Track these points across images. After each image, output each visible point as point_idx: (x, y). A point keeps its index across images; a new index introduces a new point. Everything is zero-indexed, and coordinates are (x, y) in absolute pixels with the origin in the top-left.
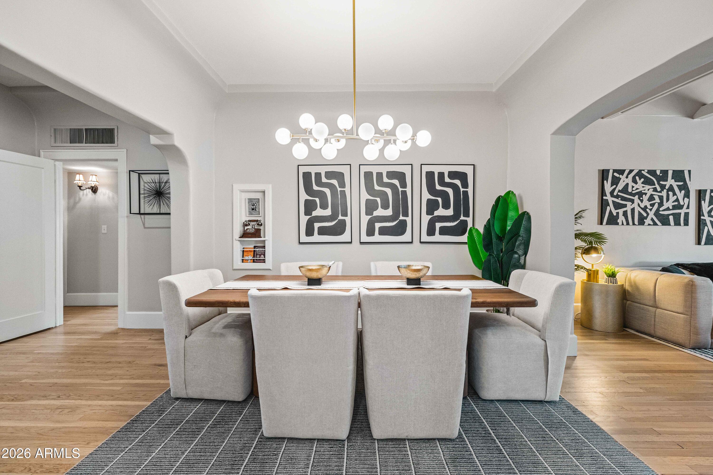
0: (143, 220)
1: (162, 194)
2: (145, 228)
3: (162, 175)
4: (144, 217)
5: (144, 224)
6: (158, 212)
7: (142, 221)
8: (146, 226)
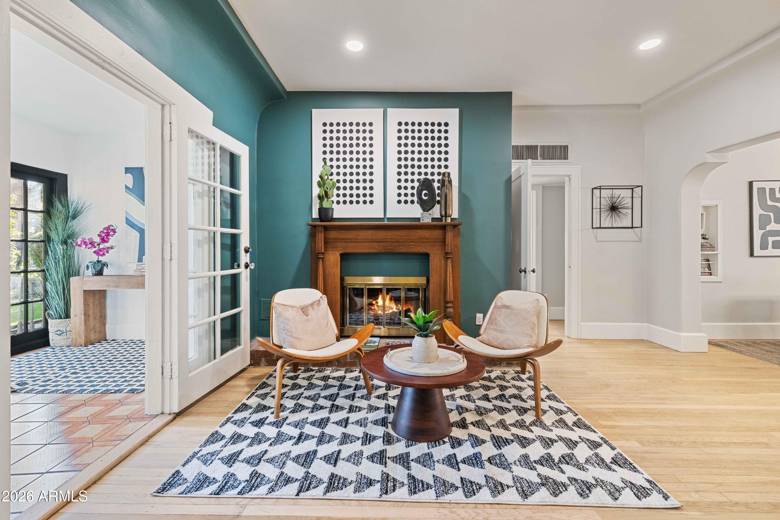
0: (595, 233)
1: (617, 208)
2: (597, 241)
3: (614, 190)
4: (596, 231)
5: (596, 238)
6: (610, 226)
7: (594, 235)
8: (598, 240)
